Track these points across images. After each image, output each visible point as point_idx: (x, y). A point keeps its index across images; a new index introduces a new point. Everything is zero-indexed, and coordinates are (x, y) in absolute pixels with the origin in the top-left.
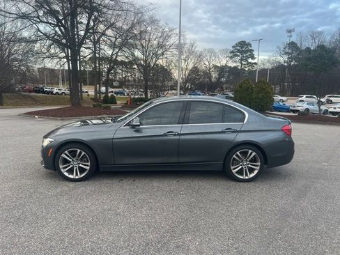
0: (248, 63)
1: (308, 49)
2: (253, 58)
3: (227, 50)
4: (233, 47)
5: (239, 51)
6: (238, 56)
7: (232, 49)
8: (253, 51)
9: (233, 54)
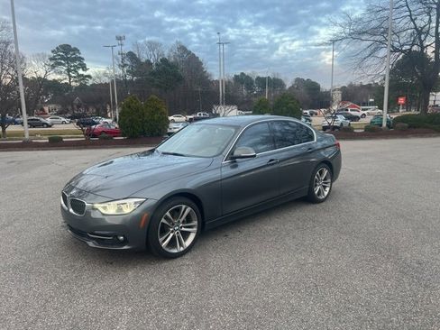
0: (79, 76)
1: (148, 62)
2: (84, 68)
3: (44, 56)
4: (53, 52)
5: (62, 58)
6: (64, 65)
7: (52, 55)
8: (83, 59)
9: (55, 62)
